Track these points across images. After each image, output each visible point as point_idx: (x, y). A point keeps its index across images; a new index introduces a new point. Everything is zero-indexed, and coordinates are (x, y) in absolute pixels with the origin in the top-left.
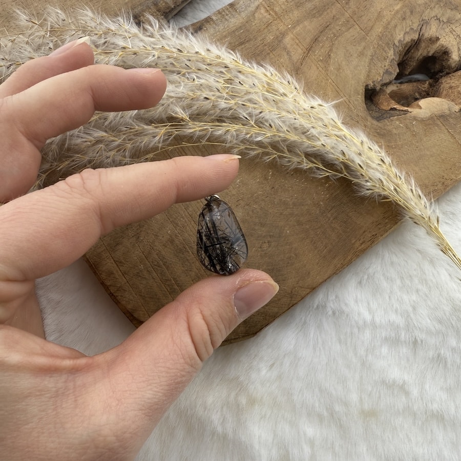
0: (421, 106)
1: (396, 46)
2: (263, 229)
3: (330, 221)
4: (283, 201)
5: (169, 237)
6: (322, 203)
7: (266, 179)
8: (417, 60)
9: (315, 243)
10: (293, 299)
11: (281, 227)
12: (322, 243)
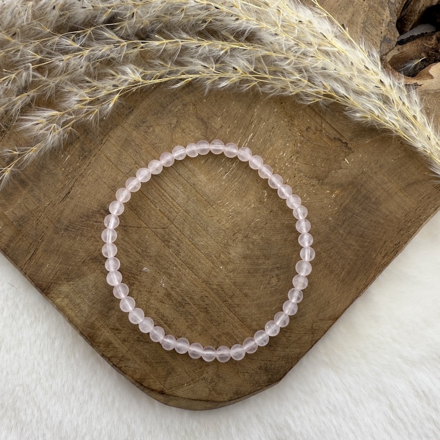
0: (432, 75)
1: (392, 3)
2: (269, 262)
3: (343, 237)
4: (285, 225)
5: (164, 291)
6: (331, 219)
7: (261, 202)
8: (419, 12)
9: (330, 266)
10: (315, 335)
11: (289, 255)
12: (338, 265)
